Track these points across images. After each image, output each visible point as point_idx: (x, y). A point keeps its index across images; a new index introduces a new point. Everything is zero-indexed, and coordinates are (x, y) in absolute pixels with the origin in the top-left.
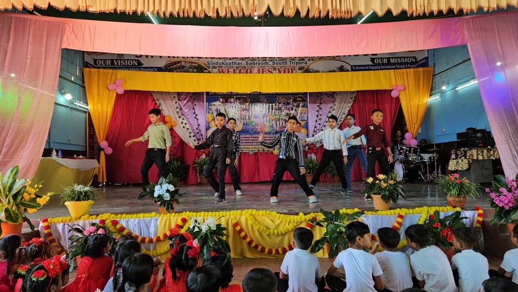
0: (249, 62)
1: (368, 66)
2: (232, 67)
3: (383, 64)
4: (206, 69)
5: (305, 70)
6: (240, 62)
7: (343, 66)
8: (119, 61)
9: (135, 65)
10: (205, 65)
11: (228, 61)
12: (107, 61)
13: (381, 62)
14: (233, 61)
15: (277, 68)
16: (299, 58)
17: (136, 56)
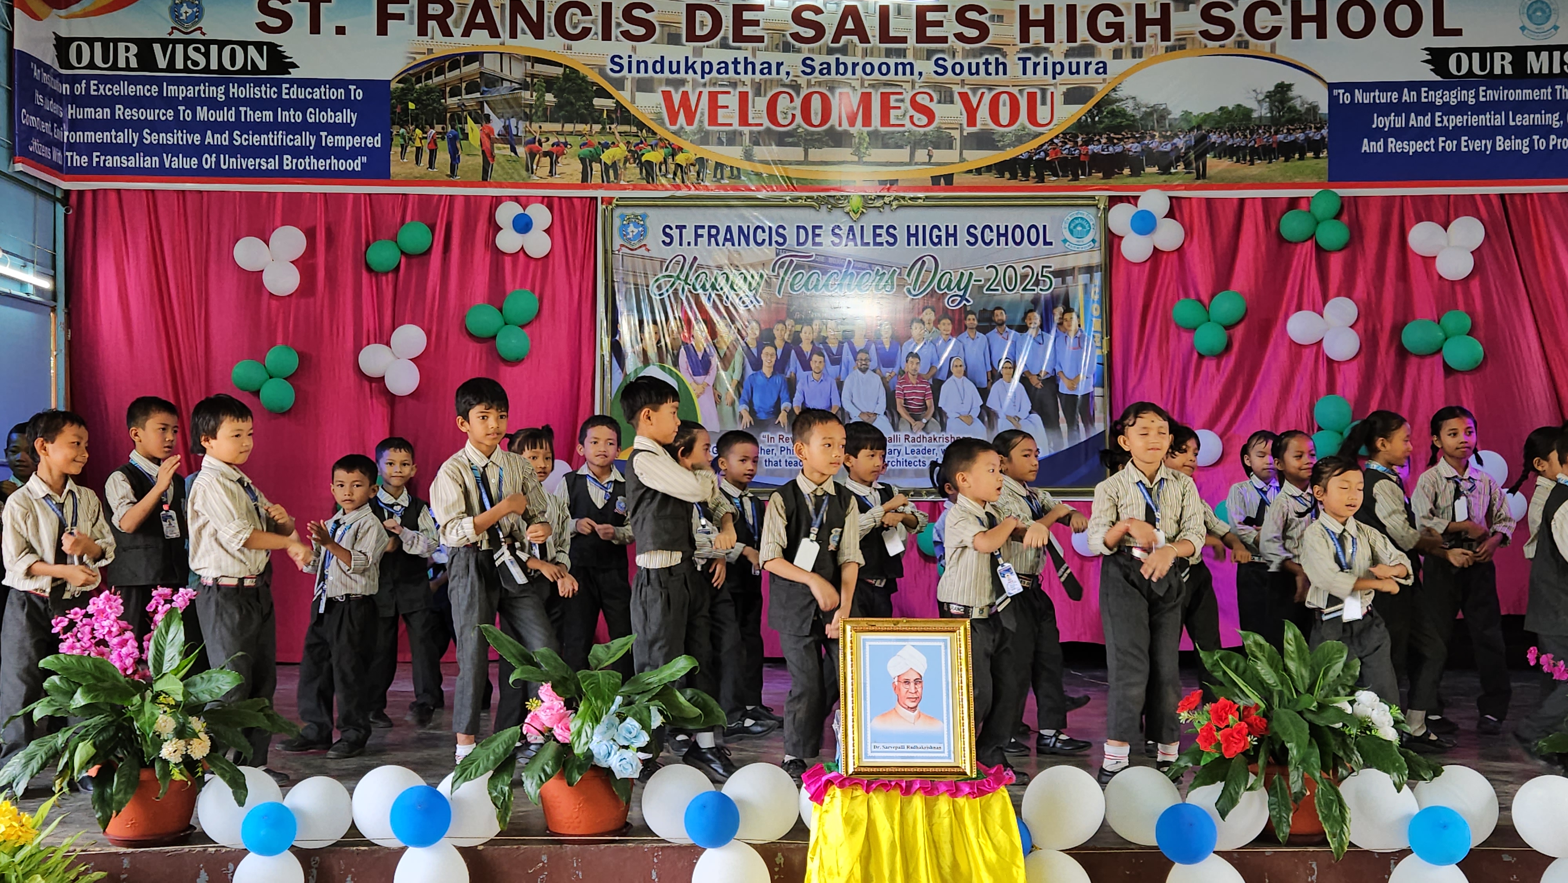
0: (818, 60)
1: (1414, 86)
2: (734, 85)
3: (1493, 80)
4: (603, 93)
5: (1098, 106)
6: (774, 57)
7: (1289, 87)
8: (180, 48)
9: (255, 69)
10: (602, 72)
11: (714, 54)
12: (121, 46)
13: (1483, 67)
14: (741, 56)
15: (957, 89)
16: (1066, 46)
17: (262, 26)
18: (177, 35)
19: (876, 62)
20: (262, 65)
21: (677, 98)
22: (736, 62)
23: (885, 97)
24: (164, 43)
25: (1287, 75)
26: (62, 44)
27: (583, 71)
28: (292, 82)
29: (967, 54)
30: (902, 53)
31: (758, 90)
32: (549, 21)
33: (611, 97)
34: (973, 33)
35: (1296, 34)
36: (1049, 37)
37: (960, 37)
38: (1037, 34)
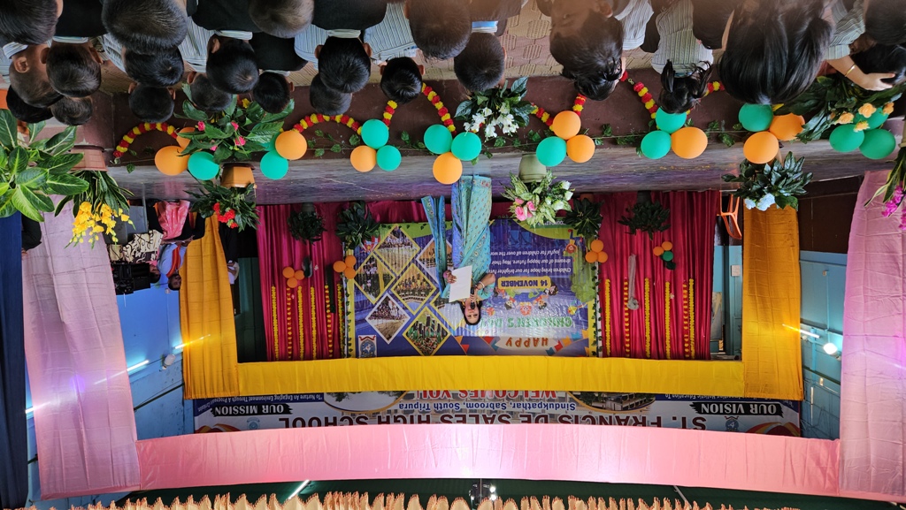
2: (530, 400)
3: (269, 403)
4: (577, 396)
5: (402, 394)
9: (706, 404)
10: (578, 404)
11: (537, 410)
12: (756, 412)
13: (272, 408)
14: (528, 410)
15: (451, 399)
16: (413, 414)
17: (704, 420)
18: (736, 416)
19: (480, 408)
20: (703, 405)
21: (551, 395)
22: (530, 408)
23: (476, 395)
24: (740, 413)
25: (338, 404)
26: (779, 412)
27: (584, 404)
28: (692, 400)
29: (448, 411)
30: (471, 411)
31: (521, 398)
32: (598, 421)
33: (575, 395)
34: (446, 418)
35: (335, 419)
36: (420, 417)
37: (451, 417)
38: (424, 418)
